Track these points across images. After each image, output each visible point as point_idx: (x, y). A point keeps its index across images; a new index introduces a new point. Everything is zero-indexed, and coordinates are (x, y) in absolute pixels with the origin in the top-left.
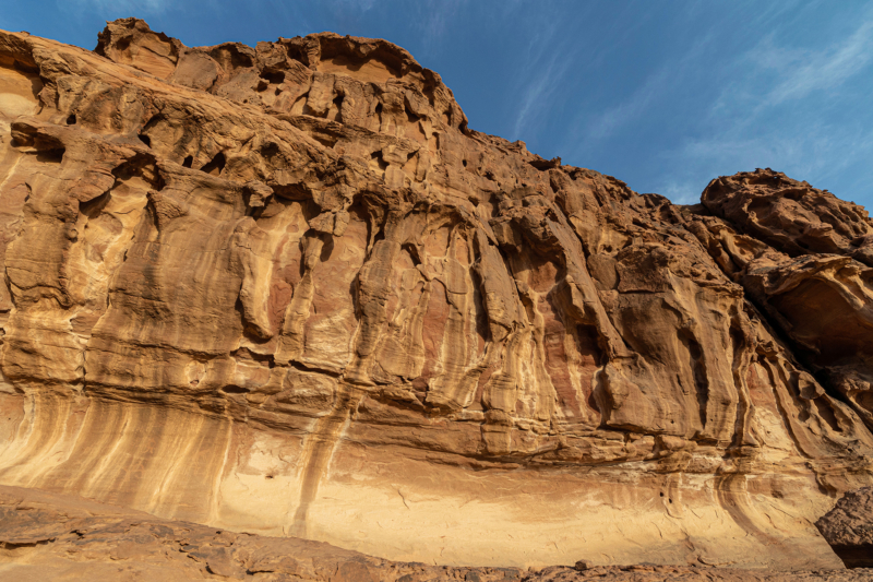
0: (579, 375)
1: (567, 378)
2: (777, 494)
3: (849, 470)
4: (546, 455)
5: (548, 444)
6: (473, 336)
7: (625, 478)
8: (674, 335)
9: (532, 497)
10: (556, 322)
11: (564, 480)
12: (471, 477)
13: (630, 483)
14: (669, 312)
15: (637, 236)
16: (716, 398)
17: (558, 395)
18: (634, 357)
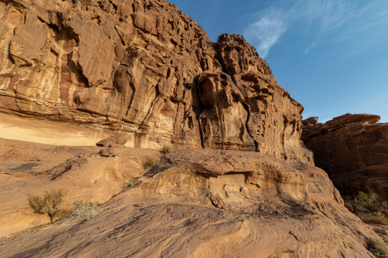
0: (74, 89)
1: (68, 90)
2: (158, 142)
3: (181, 138)
4: (55, 116)
5: (54, 112)
6: (5, 60)
7: (95, 129)
8: (128, 84)
9: (50, 130)
10: (67, 66)
11: (68, 126)
12: (17, 119)
13: (98, 131)
14: (128, 75)
15: (150, 44)
16: (133, 108)
17: (60, 95)
18: (114, 90)
